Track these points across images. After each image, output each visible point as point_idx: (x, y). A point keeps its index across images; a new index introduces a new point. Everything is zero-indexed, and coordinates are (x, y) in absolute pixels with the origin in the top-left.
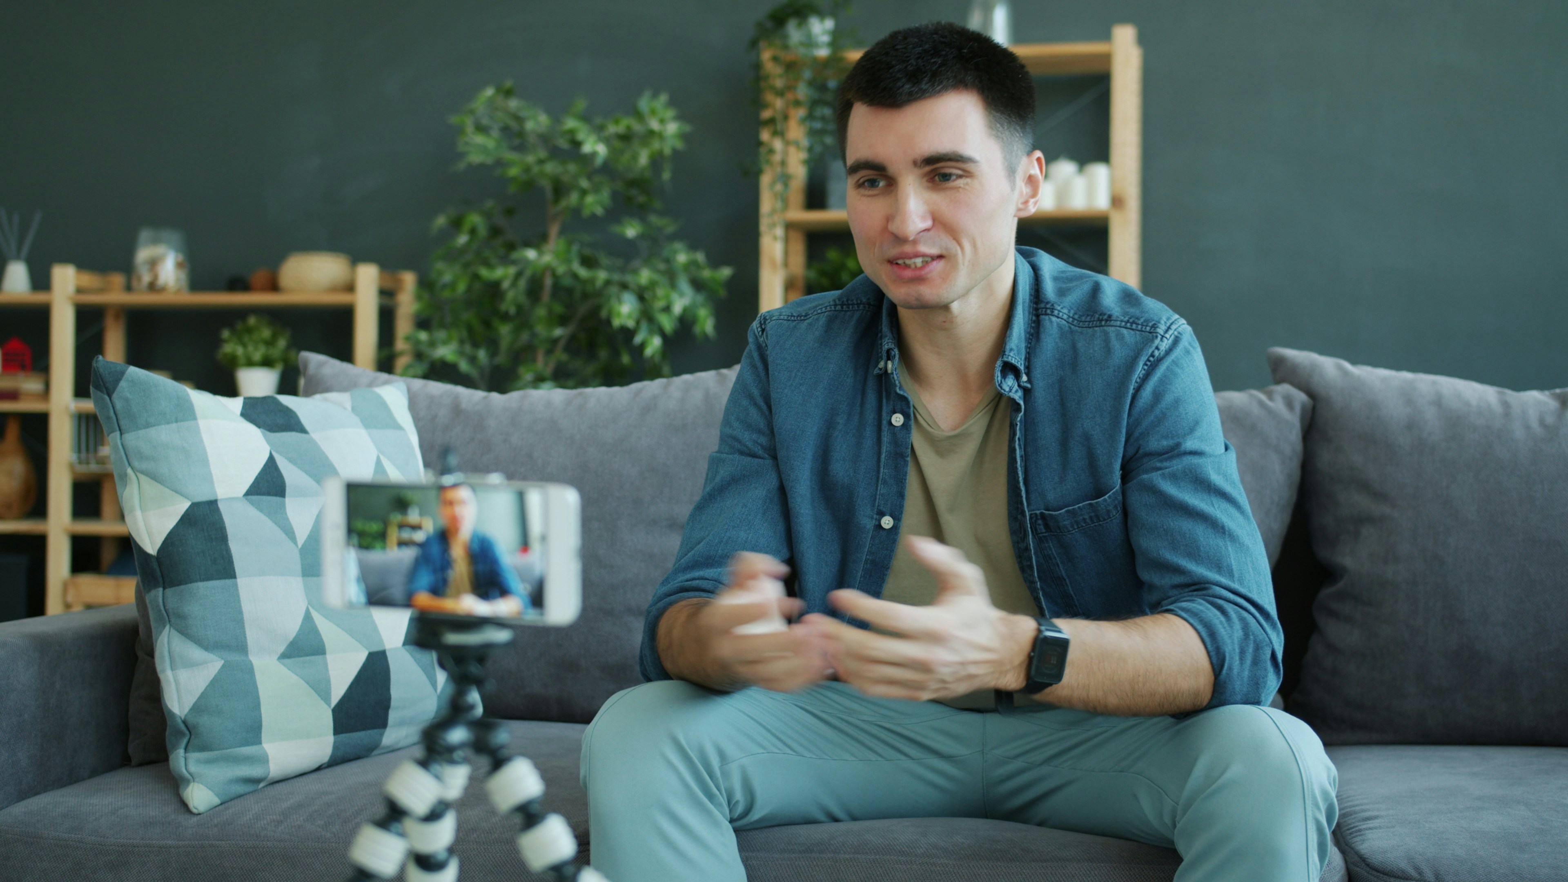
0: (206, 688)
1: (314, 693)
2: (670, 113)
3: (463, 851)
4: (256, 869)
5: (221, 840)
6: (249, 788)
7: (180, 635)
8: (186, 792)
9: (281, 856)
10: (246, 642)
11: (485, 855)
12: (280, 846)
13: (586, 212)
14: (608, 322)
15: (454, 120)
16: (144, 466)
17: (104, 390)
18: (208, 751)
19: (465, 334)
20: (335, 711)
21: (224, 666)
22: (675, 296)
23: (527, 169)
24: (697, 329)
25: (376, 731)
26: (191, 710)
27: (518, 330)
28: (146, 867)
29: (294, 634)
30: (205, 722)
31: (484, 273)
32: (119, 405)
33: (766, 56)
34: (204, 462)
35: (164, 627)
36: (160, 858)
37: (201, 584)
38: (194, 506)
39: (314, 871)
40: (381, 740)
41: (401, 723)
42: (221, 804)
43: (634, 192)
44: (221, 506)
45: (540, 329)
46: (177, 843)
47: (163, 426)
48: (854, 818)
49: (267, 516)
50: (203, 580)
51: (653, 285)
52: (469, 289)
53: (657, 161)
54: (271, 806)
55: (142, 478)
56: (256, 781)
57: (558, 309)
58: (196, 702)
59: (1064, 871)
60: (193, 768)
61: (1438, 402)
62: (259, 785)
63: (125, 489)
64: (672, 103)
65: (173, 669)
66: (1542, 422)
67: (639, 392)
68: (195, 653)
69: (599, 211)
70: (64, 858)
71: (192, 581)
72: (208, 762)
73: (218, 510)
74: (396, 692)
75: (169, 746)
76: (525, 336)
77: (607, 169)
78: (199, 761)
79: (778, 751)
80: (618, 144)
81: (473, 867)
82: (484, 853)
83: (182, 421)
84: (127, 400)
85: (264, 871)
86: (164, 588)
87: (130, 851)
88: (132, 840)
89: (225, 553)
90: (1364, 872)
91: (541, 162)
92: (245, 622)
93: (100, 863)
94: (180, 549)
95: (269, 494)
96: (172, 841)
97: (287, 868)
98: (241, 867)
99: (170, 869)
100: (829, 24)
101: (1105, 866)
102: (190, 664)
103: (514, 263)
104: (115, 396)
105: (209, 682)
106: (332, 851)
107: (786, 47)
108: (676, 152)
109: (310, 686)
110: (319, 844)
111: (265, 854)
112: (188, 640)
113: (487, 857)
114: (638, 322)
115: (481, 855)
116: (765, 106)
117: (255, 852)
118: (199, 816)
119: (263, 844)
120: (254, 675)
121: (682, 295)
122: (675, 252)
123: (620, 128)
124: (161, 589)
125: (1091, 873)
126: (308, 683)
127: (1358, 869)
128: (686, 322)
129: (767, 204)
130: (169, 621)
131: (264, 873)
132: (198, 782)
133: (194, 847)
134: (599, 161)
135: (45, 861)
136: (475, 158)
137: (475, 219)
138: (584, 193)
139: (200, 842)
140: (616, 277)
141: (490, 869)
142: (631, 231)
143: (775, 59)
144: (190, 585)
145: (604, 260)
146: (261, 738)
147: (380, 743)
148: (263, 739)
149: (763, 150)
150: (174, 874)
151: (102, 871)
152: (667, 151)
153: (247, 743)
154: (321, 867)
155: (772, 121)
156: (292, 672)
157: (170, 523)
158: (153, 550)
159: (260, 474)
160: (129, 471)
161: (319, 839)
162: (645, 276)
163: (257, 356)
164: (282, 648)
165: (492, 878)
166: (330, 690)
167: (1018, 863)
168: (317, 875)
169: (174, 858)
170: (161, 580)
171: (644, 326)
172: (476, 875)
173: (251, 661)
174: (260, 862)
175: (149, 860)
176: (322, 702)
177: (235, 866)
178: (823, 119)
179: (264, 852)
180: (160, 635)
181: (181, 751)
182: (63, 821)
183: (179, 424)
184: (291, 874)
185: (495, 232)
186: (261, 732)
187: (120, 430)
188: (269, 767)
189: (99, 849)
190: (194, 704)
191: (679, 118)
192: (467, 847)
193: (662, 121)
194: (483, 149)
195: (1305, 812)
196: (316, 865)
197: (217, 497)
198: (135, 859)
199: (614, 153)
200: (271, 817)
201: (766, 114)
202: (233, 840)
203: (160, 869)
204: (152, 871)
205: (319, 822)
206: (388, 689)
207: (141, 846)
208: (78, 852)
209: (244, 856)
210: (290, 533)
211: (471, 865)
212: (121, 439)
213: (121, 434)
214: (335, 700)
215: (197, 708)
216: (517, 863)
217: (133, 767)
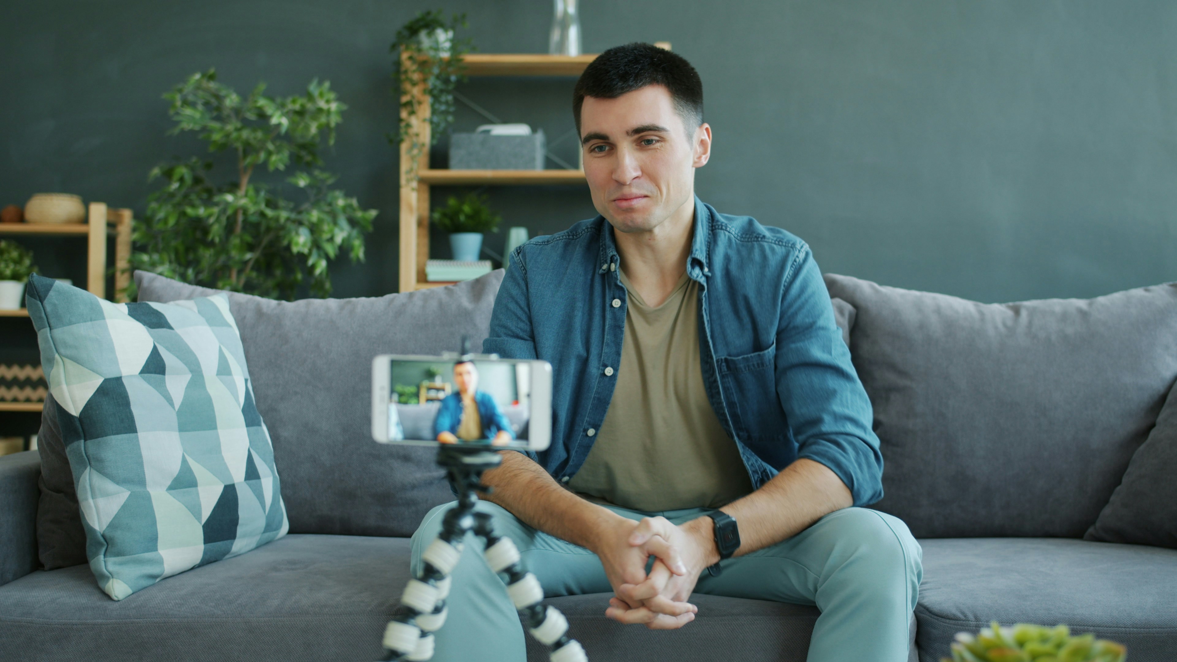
0: (119, 511)
1: (191, 514)
2: (332, 96)
3: (319, 621)
4: (167, 638)
5: (139, 619)
6: (150, 582)
7: (99, 473)
8: (107, 585)
9: (185, 628)
10: (145, 478)
11: (335, 623)
12: (184, 621)
13: (271, 168)
14: (288, 248)
15: (166, 96)
16: (68, 352)
17: (38, 297)
18: (122, 556)
19: (173, 256)
20: (204, 527)
21: (130, 495)
22: (337, 231)
23: (228, 135)
24: (353, 255)
25: (229, 541)
26: (108, 527)
27: (217, 254)
28: (82, 639)
29: (177, 473)
30: (119, 535)
31: (190, 211)
32: (49, 308)
33: (405, 56)
34: (112, 349)
35: (86, 468)
36: (94, 632)
37: (113, 437)
38: (106, 381)
39: (210, 638)
40: (231, 548)
41: (244, 536)
42: (133, 594)
43: (303, 153)
44: (125, 381)
45: (234, 253)
46: (106, 621)
47: (82, 324)
48: (584, 592)
49: (154, 388)
50: (115, 434)
51: (321, 221)
52: (177, 223)
53: (325, 130)
54: (171, 594)
55: (67, 361)
56: (153, 577)
57: (248, 238)
58: (112, 521)
59: (737, 622)
60: (111, 568)
61: (938, 311)
62: (156, 580)
63: (52, 369)
64: (332, 89)
65: (94, 497)
66: (1005, 325)
67: (392, 301)
68: (110, 486)
69: (281, 167)
70: (19, 635)
71: (106, 435)
72: (121, 564)
73: (122, 384)
74: (242, 513)
75: (88, 553)
76: (223, 258)
77: (288, 137)
78: (115, 563)
79: (543, 548)
80: (297, 118)
81: (327, 631)
82: (335, 622)
83: (95, 320)
84: (55, 305)
85: (173, 639)
86: (85, 440)
87: (70, 628)
88: (71, 620)
89: (129, 414)
90: (928, 617)
91: (238, 130)
92: (144, 464)
93: (47, 638)
94: (98, 412)
95: (155, 373)
96: (102, 620)
97: (190, 637)
98: (155, 637)
99: (101, 640)
100: (450, 34)
101: (764, 618)
102: (106, 494)
103: (216, 204)
104: (46, 302)
105: (121, 506)
106: (223, 623)
107: (419, 50)
108: (338, 125)
109: (188, 509)
110: (214, 619)
111: (173, 627)
112: (104, 477)
113: (337, 624)
114: (310, 251)
115: (333, 623)
116: (405, 93)
117: (166, 626)
118: (119, 602)
119: (172, 620)
120: (152, 502)
121: (342, 230)
122: (336, 198)
123: (297, 107)
124: (82, 441)
125: (754, 623)
126: (187, 507)
127: (924, 615)
128: (344, 250)
129: (405, 165)
130: (90, 464)
131: (172, 641)
132: (116, 578)
133: (119, 624)
134: (283, 130)
135: (3, 638)
136: (186, 126)
137: (182, 171)
138: (270, 153)
139: (124, 620)
140: (293, 216)
141: (340, 633)
142: (302, 182)
143: (411, 58)
144: (105, 438)
145: (282, 203)
146: (157, 546)
147: (231, 550)
148: (159, 547)
149: (403, 125)
150: (104, 643)
151: (48, 643)
152: (333, 124)
153: (148, 550)
154: (215, 635)
155: (409, 104)
156: (176, 499)
157: (89, 393)
158: (76, 413)
159: (149, 358)
160: (57, 356)
161: (213, 616)
162: (315, 215)
163: (8, 272)
164: (169, 483)
165: (341, 639)
166: (201, 512)
167: (705, 618)
168: (212, 641)
169: (104, 632)
170: (82, 435)
171: (315, 252)
172: (330, 637)
173: (148, 492)
174: (169, 633)
175: (84, 634)
176: (196, 521)
177: (151, 636)
178: (447, 103)
179: (172, 626)
180: (82, 474)
181: (102, 557)
182: (15, 608)
183: (93, 322)
184: (193, 641)
185: (197, 181)
186: (157, 543)
187: (50, 326)
188: (164, 567)
189: (46, 628)
190: (110, 523)
191: (339, 99)
192: (323, 618)
193: (328, 102)
194: (191, 118)
195: (906, 576)
196: (212, 634)
197: (122, 375)
198: (74, 634)
199: (293, 124)
200: (174, 601)
201: (405, 99)
202: (149, 618)
203: (93, 640)
204: (87, 642)
205: (211, 604)
206: (237, 511)
207: (79, 624)
208: (29, 630)
209: (157, 629)
210: (170, 400)
211: (326, 630)
212: (51, 333)
213: (50, 329)
214: (204, 519)
215: (112, 526)
216: (359, 628)
217: (46, 571)
